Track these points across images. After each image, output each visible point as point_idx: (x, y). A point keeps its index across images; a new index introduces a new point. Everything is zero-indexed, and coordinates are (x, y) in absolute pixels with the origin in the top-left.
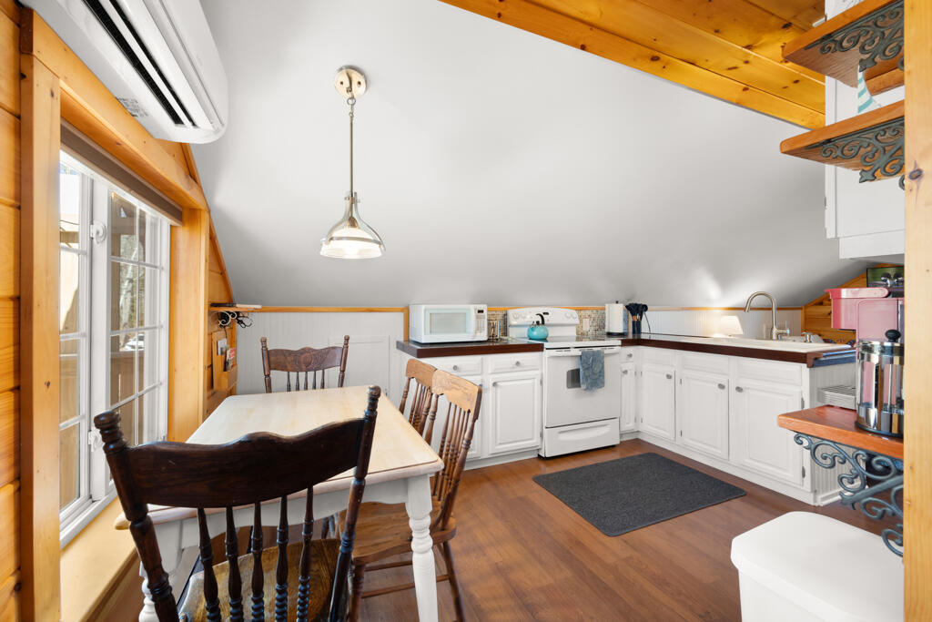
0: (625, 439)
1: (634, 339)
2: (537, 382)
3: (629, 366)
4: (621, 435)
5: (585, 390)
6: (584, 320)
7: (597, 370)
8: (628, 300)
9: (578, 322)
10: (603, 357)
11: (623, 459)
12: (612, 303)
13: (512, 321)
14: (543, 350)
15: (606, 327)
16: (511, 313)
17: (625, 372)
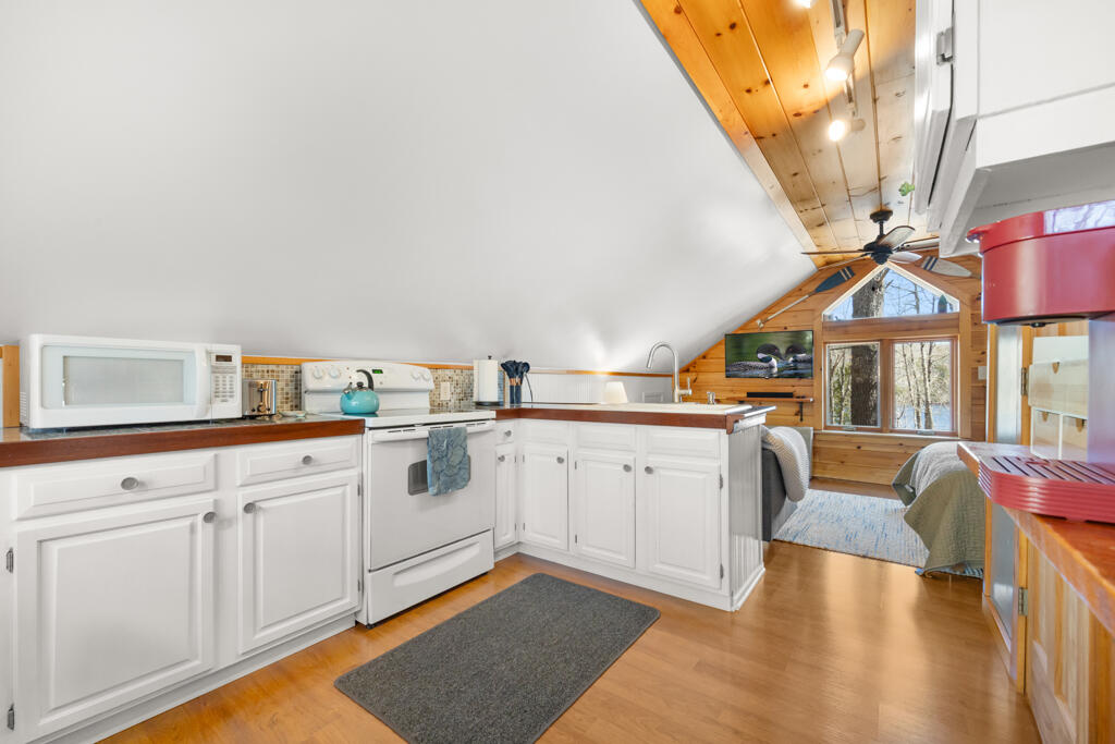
0: (502, 557)
1: (512, 409)
2: (351, 491)
3: (507, 449)
4: (496, 554)
5: (437, 494)
6: (443, 384)
7: (455, 460)
8: (505, 357)
9: (431, 386)
10: (465, 438)
11: (499, 595)
12: (484, 359)
13: (310, 382)
14: (364, 432)
15: (475, 395)
16: (308, 368)
17: (502, 459)
